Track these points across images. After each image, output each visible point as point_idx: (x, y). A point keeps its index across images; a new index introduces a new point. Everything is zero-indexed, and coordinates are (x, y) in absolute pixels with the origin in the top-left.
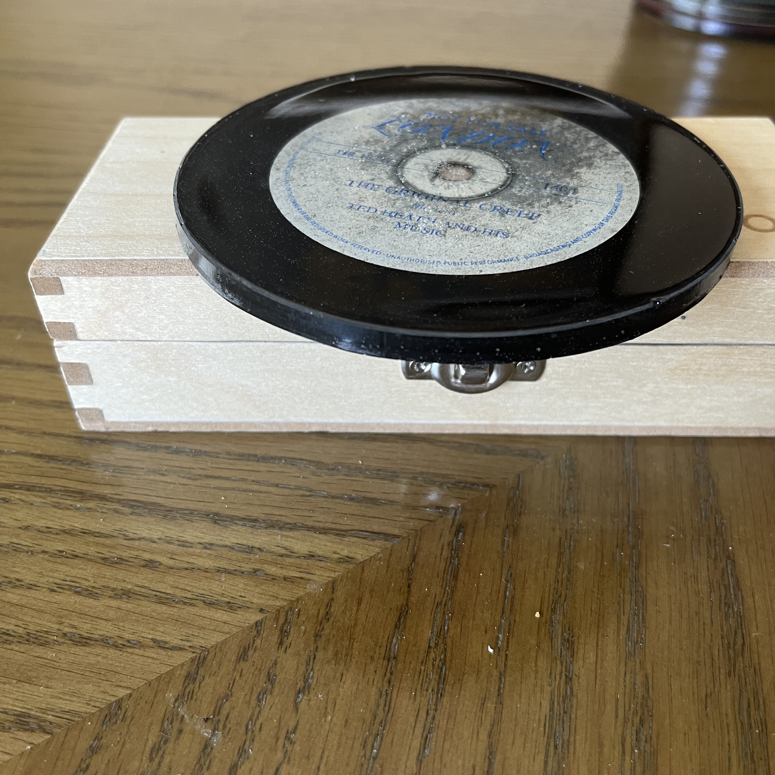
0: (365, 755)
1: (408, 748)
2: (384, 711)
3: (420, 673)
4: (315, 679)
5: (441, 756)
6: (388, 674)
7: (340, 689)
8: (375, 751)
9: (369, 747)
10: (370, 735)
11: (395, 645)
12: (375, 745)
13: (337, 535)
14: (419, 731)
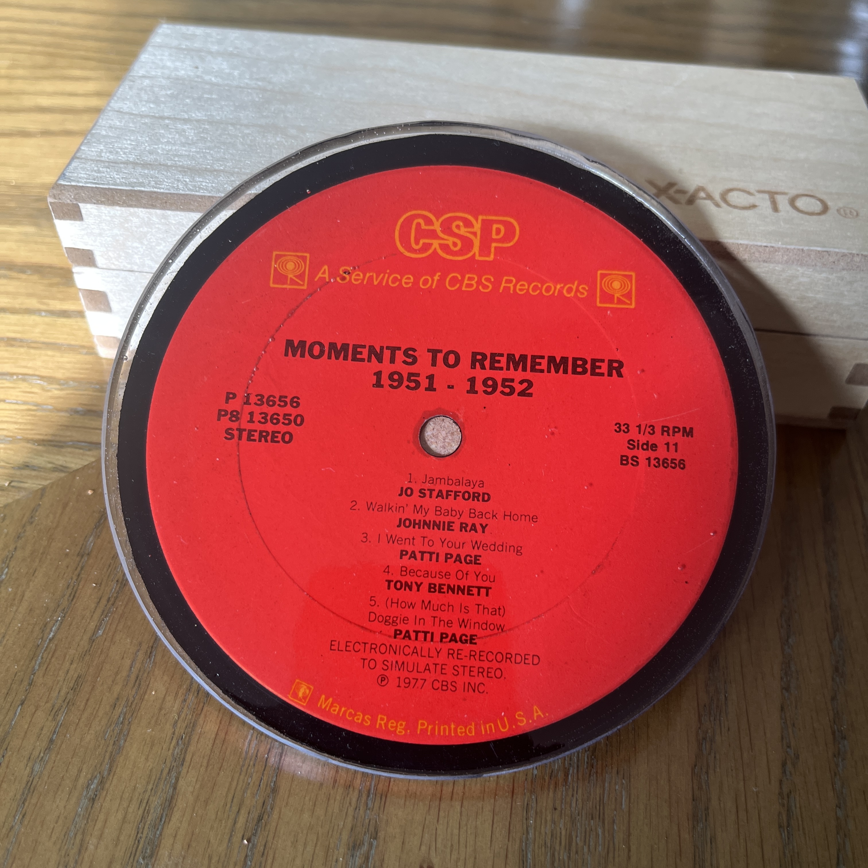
0: (42, 638)
1: (83, 631)
2: (68, 600)
3: (109, 566)
4: (9, 575)
5: (113, 635)
6: (79, 569)
7: (31, 583)
8: (52, 634)
9: (48, 630)
10: (50, 621)
11: (91, 542)
12: (53, 629)
13: (55, 446)
14: (96, 616)
